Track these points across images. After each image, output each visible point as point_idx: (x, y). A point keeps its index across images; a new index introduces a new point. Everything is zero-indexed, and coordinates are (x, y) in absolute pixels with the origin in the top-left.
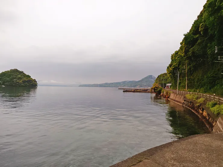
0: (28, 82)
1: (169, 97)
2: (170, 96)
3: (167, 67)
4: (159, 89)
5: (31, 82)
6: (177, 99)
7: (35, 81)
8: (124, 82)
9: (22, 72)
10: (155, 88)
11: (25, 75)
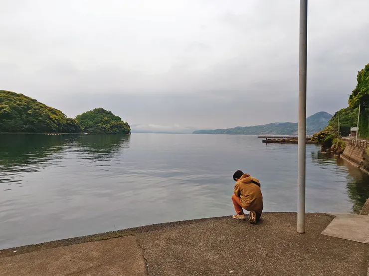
0: (117, 127)
1: (341, 153)
2: (344, 150)
3: (349, 97)
4: (327, 138)
5: (121, 127)
6: (353, 156)
7: (127, 125)
8: (271, 126)
9: (109, 113)
10: (319, 135)
11: (114, 116)
